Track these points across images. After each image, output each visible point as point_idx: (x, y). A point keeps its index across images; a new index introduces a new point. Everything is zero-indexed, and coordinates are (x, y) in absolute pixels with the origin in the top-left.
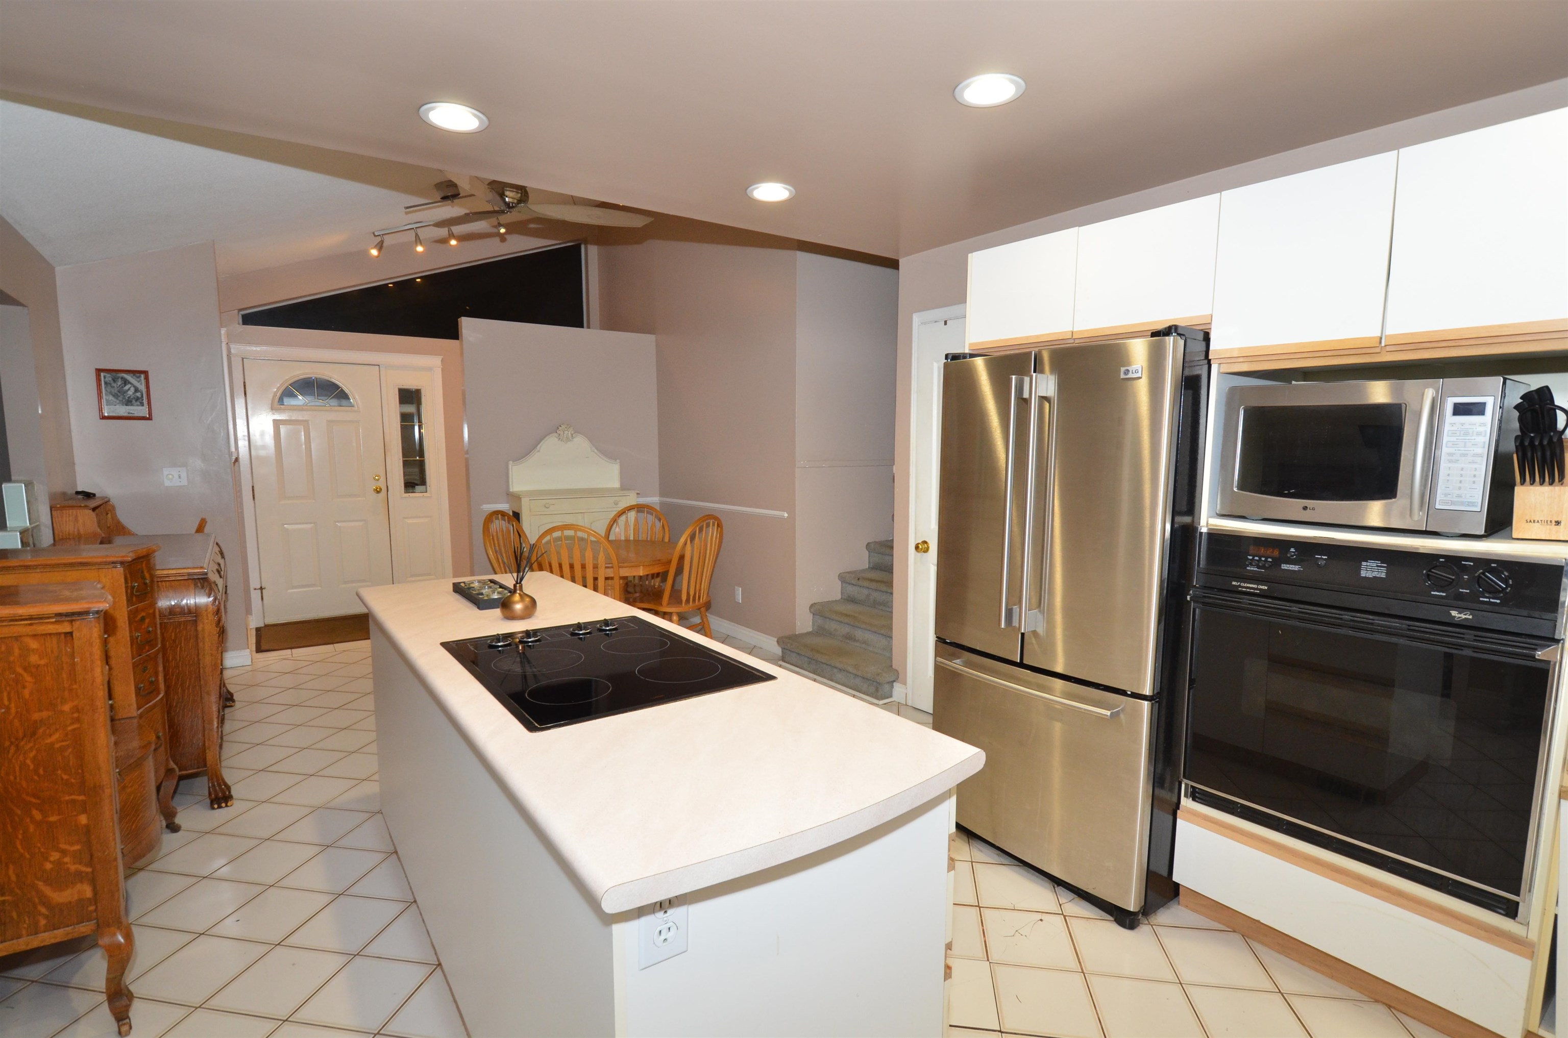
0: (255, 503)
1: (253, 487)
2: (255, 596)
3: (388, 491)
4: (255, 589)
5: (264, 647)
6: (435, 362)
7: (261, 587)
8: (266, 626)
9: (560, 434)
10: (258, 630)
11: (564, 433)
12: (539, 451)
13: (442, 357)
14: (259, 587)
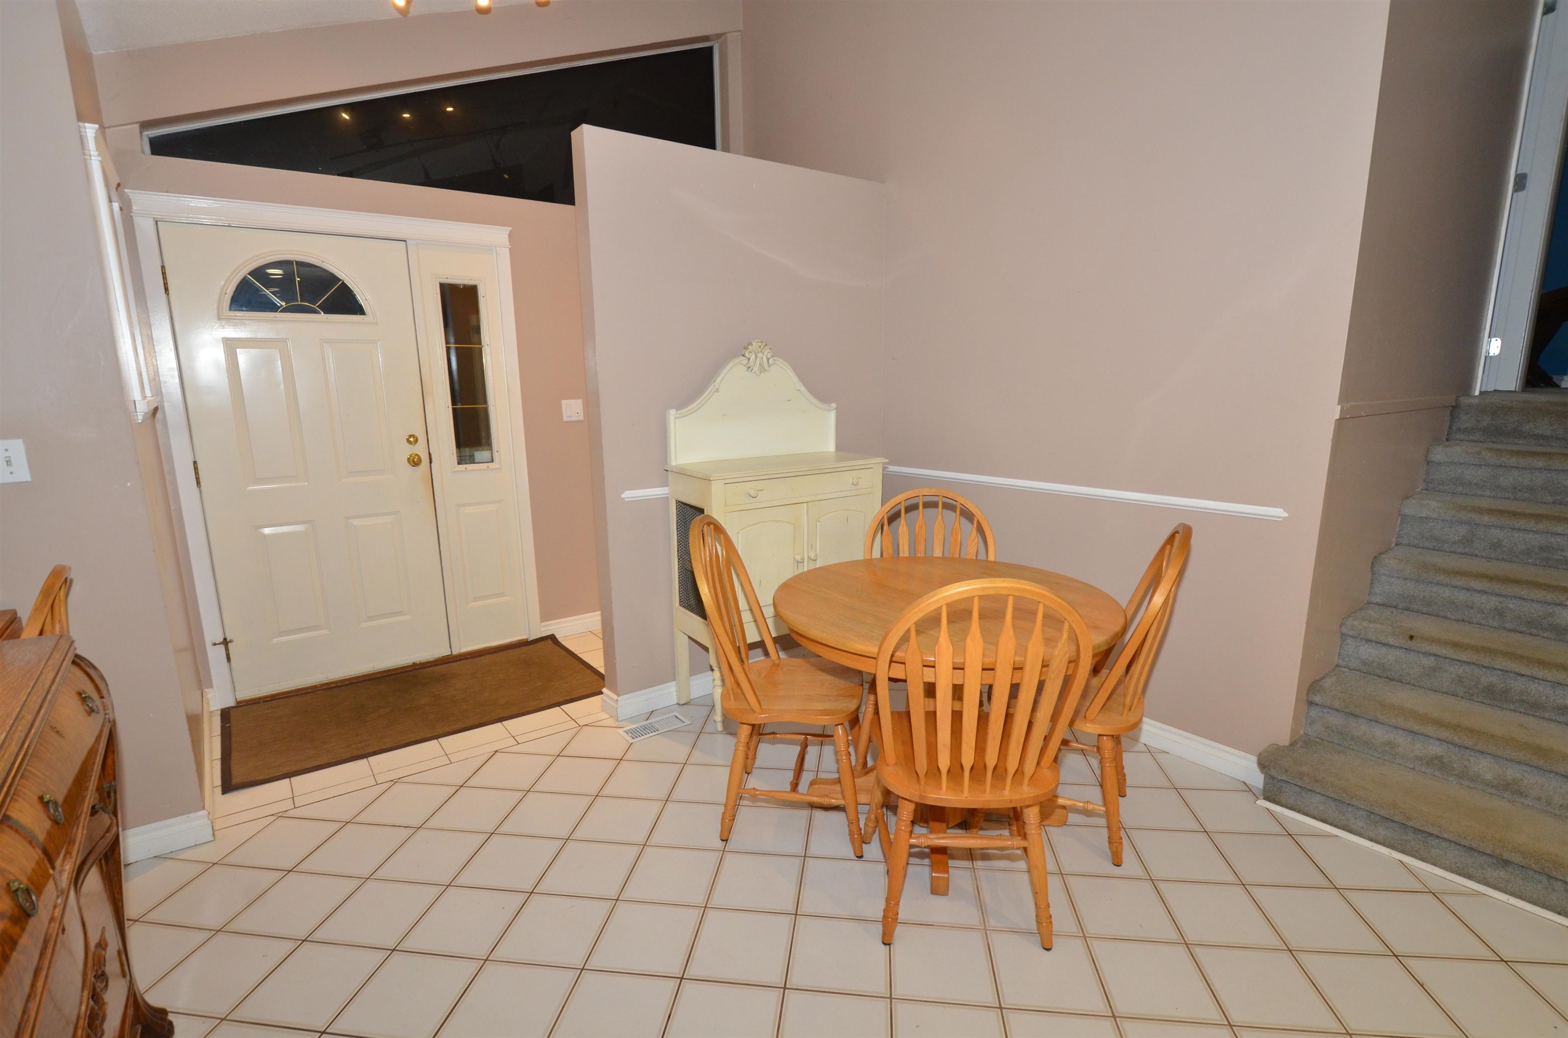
0: (200, 491)
1: (195, 463)
2: (216, 655)
3: (431, 462)
4: (215, 644)
5: (236, 779)
6: (499, 236)
7: (225, 639)
8: (240, 704)
9: (749, 359)
10: (225, 714)
11: (756, 357)
12: (717, 391)
13: (511, 228)
14: (221, 640)
